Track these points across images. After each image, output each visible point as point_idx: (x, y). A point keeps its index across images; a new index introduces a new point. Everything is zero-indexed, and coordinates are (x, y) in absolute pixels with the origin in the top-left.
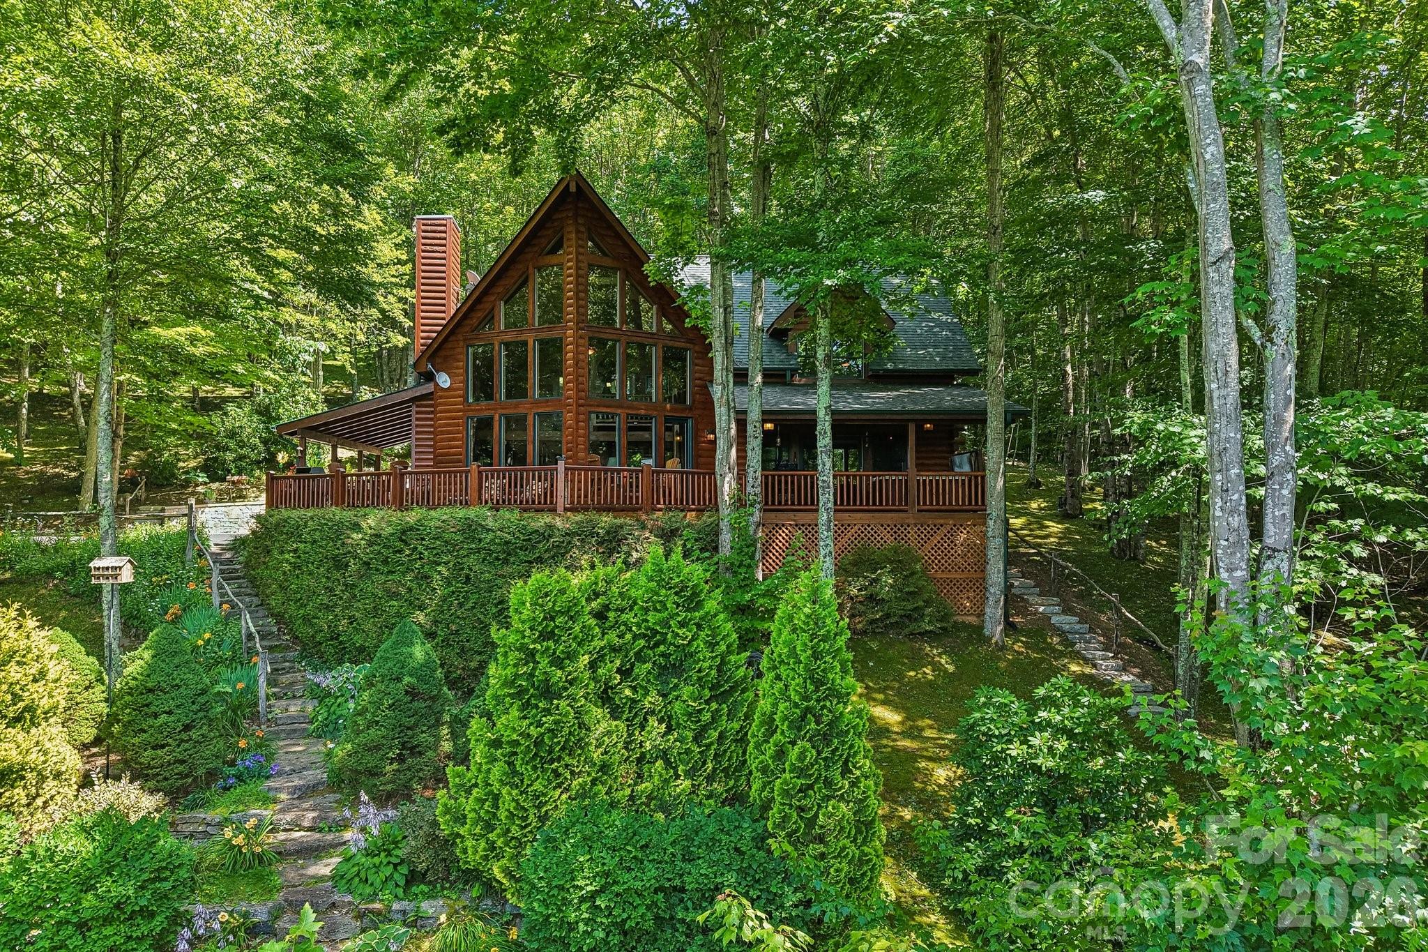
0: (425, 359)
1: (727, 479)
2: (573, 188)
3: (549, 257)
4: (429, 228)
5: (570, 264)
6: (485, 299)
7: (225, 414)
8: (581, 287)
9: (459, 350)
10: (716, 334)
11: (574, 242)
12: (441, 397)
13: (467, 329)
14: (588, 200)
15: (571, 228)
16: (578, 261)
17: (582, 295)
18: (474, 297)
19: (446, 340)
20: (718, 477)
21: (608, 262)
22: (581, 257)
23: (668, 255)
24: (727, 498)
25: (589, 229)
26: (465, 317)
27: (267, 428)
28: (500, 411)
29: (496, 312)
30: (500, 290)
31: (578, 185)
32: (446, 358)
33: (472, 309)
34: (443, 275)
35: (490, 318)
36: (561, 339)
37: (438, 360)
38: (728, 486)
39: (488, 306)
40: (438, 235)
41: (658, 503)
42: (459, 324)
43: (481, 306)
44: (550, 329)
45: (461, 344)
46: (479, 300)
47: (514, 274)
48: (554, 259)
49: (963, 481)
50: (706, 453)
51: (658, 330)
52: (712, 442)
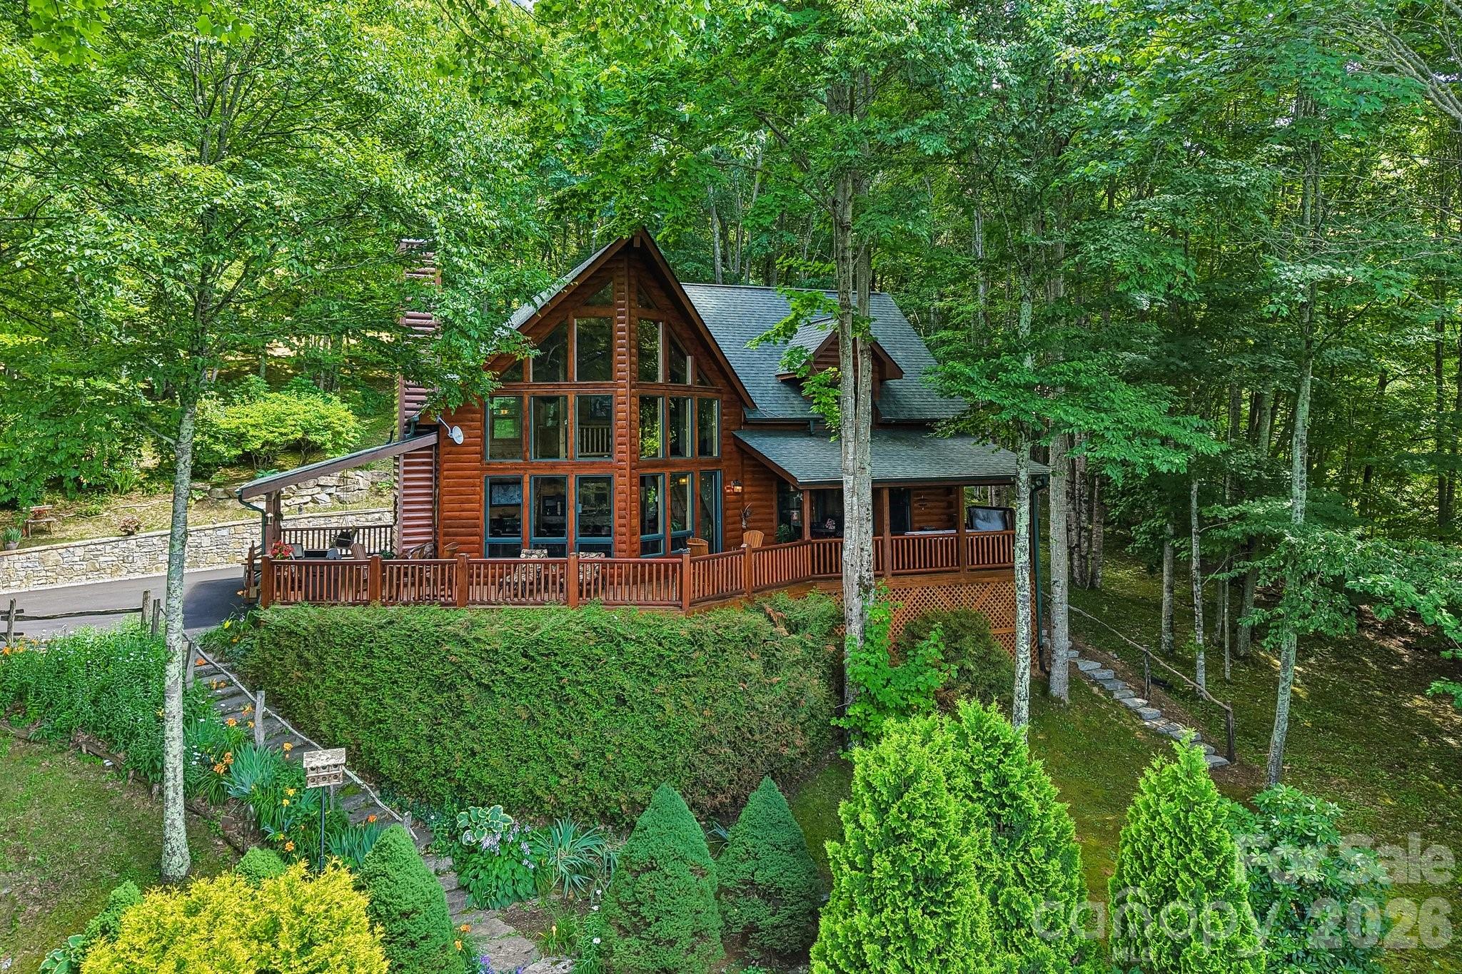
2: (637, 244)
3: (594, 308)
5: (623, 317)
8: (633, 343)
11: (626, 295)
12: (450, 452)
15: (622, 281)
16: (630, 315)
17: (634, 351)
21: (654, 314)
22: (633, 311)
25: (638, 281)
29: (525, 363)
31: (642, 242)
36: (611, 397)
44: (596, 386)
48: (601, 311)
50: (732, 505)
51: (693, 382)
52: (737, 494)
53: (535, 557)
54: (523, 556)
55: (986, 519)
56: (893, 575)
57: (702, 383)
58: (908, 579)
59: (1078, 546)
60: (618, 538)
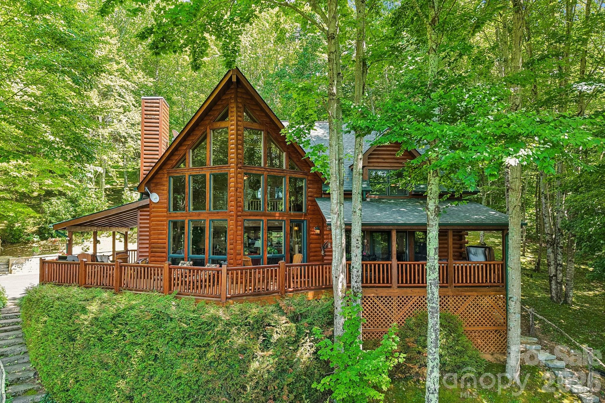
0: (143, 185)
1: (340, 280)
2: (234, 79)
3: (219, 123)
4: (149, 104)
5: (233, 127)
6: (180, 148)
7: (51, 204)
8: (239, 142)
9: (165, 179)
10: (333, 179)
11: (235, 114)
12: (154, 208)
13: (169, 166)
14: (244, 87)
15: (232, 105)
16: (237, 125)
17: (240, 146)
18: (173, 147)
19: (157, 173)
20: (334, 279)
21: (256, 126)
22: (239, 123)
23: (298, 123)
24: (340, 293)
25: (244, 106)
26: (169, 158)
27: (75, 210)
28: (188, 218)
29: (187, 157)
30: (189, 143)
31: (237, 78)
32: (157, 184)
33: (172, 154)
34: (157, 133)
35: (183, 160)
36: (227, 174)
37: (152, 185)
38: (340, 283)
39: (182, 153)
40: (155, 109)
41: (290, 287)
42: (164, 163)
43: (178, 152)
44: (220, 168)
45: (166, 175)
46: (176, 149)
47: (198, 133)
48: (223, 124)
49: (482, 266)
50: (314, 241)
51: (287, 168)
52: (317, 234)
53: (185, 265)
54: (180, 265)
55: (475, 254)
56: (398, 287)
57: (293, 168)
58: (409, 290)
59: (555, 276)
60: (230, 256)
